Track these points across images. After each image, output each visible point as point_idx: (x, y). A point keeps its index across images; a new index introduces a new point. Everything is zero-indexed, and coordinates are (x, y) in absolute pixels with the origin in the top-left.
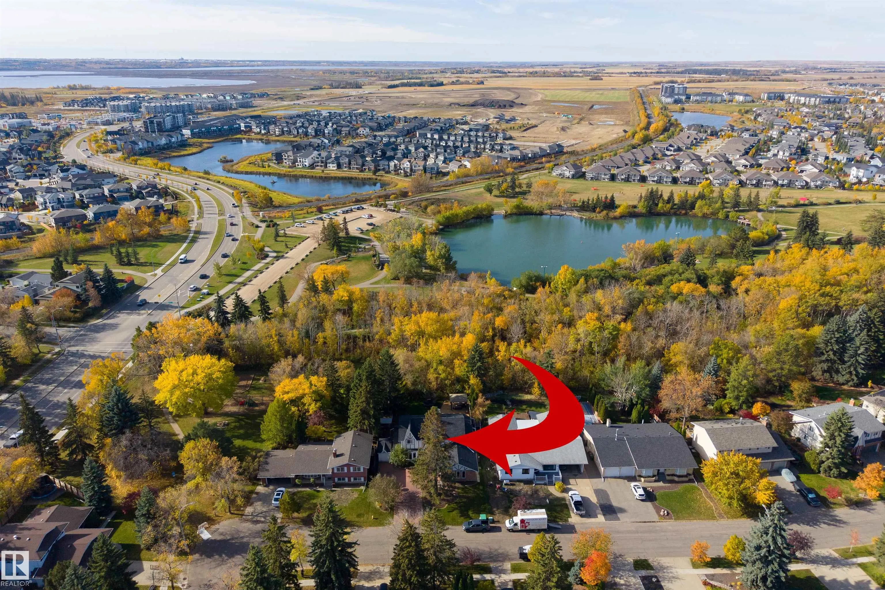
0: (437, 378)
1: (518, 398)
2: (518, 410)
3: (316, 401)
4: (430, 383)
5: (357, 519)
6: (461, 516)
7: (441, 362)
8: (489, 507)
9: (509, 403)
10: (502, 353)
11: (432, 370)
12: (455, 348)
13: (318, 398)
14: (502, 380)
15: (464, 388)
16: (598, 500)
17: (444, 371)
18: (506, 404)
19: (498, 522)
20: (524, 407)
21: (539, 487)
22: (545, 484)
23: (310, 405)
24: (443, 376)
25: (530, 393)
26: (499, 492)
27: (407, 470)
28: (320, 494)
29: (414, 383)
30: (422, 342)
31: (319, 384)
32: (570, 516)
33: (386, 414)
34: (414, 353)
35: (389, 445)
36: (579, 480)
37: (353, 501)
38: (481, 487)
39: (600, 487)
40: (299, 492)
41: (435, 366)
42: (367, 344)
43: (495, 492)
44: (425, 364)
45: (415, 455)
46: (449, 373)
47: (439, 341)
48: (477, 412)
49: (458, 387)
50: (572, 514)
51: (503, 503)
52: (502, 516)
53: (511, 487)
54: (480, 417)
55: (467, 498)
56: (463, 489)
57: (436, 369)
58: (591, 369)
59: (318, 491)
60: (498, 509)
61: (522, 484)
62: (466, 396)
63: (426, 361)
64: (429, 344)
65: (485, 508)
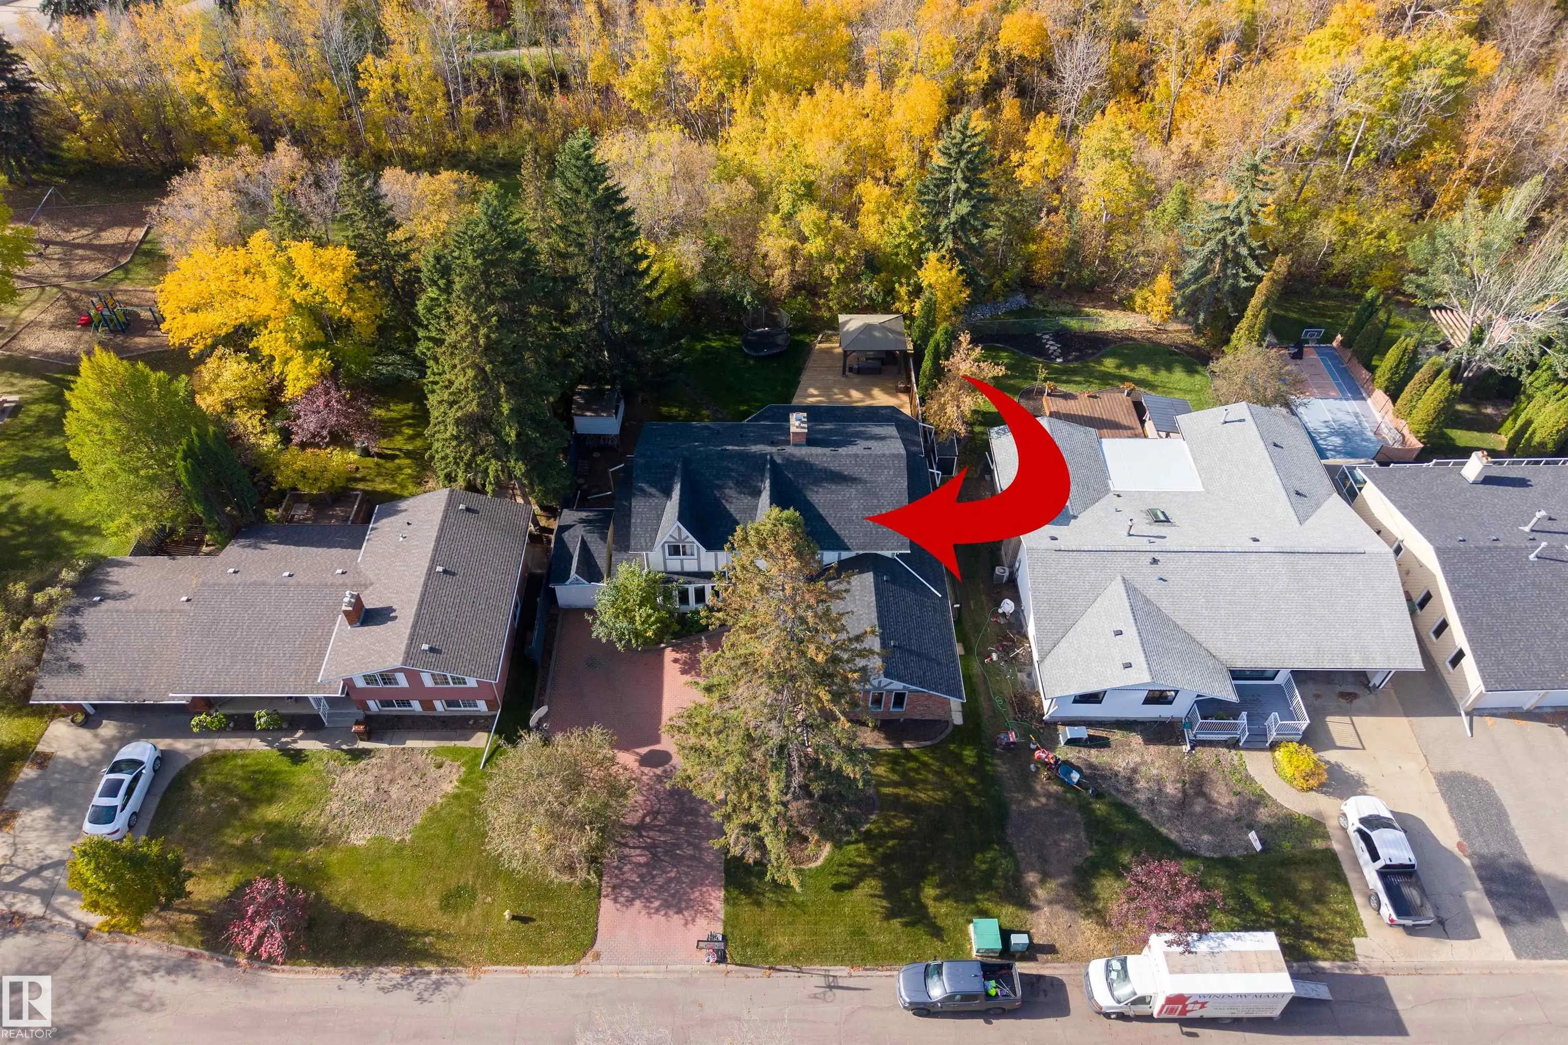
0: (793, 253)
1: (1088, 326)
2: (1090, 376)
3: (310, 347)
4: (769, 270)
5: (442, 921)
6: (890, 915)
7: (809, 191)
8: (1005, 864)
9: (1052, 346)
10: (1037, 158)
11: (774, 221)
12: (863, 133)
13: (318, 335)
14: (1031, 259)
15: (890, 292)
16: (1465, 834)
17: (820, 231)
18: (1041, 352)
19: (1051, 949)
20: (1109, 364)
21: (1206, 756)
22: (1233, 745)
23: (286, 362)
24: (815, 246)
25: (1126, 305)
26: (1044, 784)
27: (669, 655)
28: (302, 775)
29: (709, 268)
30: (740, 102)
31: (317, 280)
32: (1356, 928)
33: (596, 401)
34: (709, 148)
35: (600, 551)
36: (1365, 723)
37: (435, 815)
38: (969, 755)
39: (1457, 764)
40: (218, 758)
41: (785, 207)
42: (560, 102)
43: (1026, 781)
44: (749, 191)
45: (700, 595)
46: (839, 238)
47: (804, 100)
48: (951, 410)
49: (870, 288)
50: (1366, 915)
51: (1067, 841)
52: (1065, 917)
53: (1094, 756)
54: (962, 430)
55: (912, 809)
56: (893, 761)
57: (789, 217)
58: (1351, 219)
59: (297, 757)
60: (1045, 876)
61: (1136, 740)
62: (900, 325)
63: (753, 180)
64: (767, 112)
65: (990, 874)
